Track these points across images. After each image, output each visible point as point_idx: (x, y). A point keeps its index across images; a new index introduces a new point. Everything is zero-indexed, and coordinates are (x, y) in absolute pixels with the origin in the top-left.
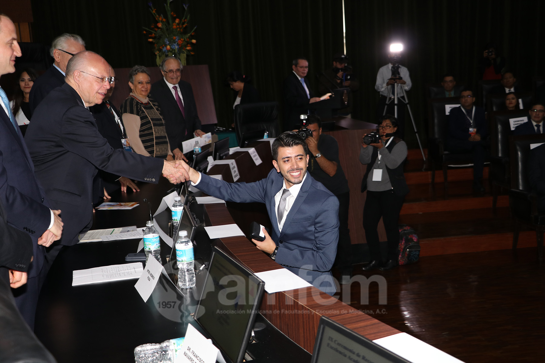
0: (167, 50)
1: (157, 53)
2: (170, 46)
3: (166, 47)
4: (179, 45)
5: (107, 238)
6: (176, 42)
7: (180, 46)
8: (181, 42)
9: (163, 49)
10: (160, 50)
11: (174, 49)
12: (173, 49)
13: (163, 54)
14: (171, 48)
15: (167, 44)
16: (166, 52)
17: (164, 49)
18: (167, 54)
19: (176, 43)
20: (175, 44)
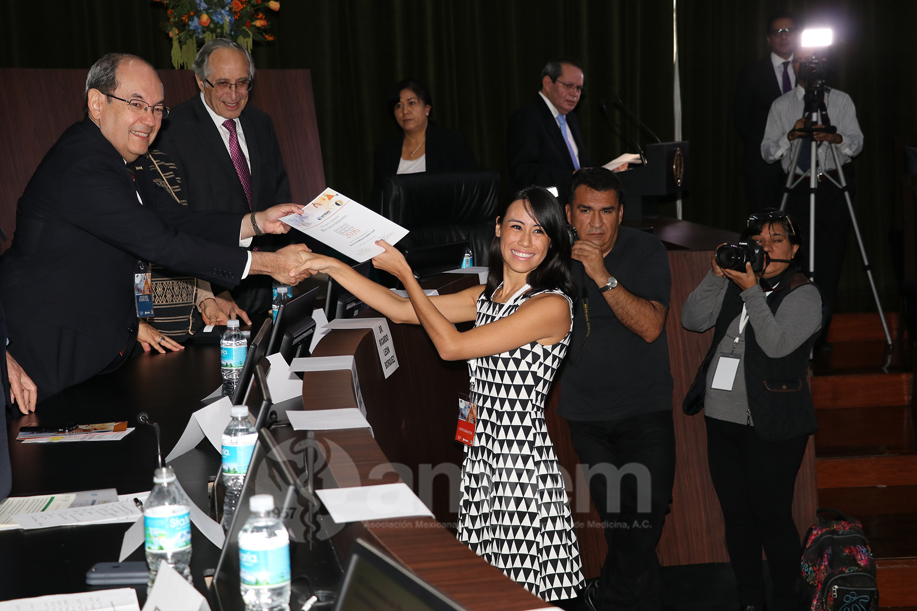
0: (200, 27)
1: (173, 33)
2: (208, 14)
3: (199, 17)
4: (235, 12)
5: (36, 520)
6: (227, 5)
7: (236, 17)
8: (240, 5)
9: (190, 23)
10: (182, 26)
11: (221, 23)
12: (218, 23)
13: (191, 36)
14: (212, 21)
15: (202, 9)
16: (199, 31)
17: (194, 24)
18: (201, 37)
19: (227, 9)
20: (223, 12)
